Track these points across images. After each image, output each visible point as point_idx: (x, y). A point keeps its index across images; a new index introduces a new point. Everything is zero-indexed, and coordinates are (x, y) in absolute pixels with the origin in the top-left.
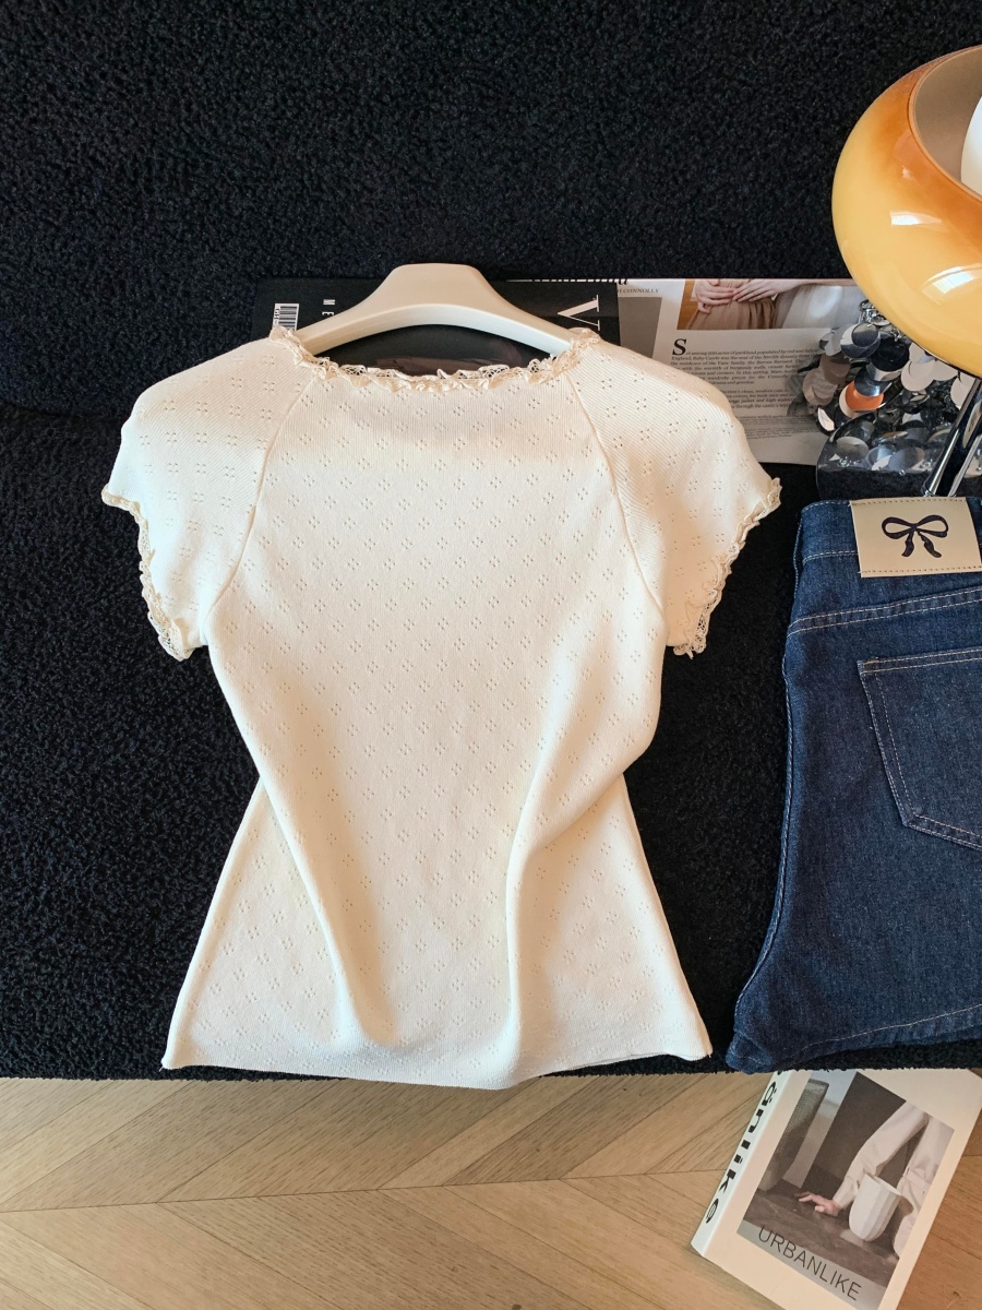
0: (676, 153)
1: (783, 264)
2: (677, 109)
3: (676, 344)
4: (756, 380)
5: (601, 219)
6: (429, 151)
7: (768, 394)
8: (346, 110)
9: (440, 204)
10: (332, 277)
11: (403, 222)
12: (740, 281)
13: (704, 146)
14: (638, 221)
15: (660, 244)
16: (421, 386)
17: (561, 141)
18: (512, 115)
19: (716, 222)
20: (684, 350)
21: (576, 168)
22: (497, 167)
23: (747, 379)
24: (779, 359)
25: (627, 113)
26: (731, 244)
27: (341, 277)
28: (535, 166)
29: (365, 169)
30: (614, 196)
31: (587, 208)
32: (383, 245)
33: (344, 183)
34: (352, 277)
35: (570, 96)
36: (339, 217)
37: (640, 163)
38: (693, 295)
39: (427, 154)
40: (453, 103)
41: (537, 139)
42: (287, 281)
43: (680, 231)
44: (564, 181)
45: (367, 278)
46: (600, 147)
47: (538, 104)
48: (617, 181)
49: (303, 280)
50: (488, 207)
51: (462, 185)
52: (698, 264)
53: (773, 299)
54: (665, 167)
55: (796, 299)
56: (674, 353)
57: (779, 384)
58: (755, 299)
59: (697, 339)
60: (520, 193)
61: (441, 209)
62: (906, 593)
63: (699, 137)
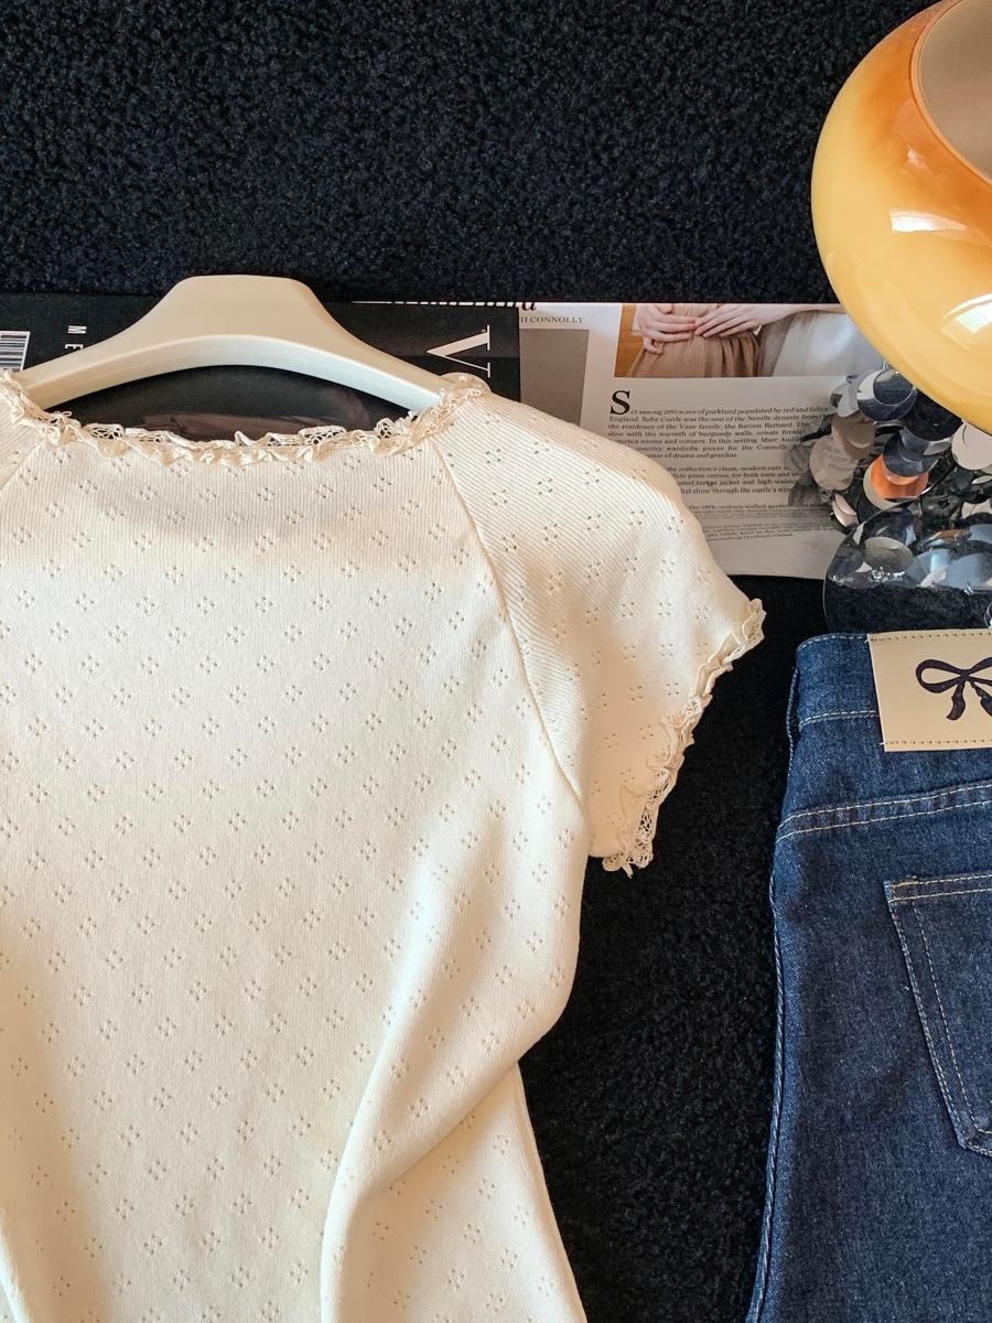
0: (595, 120)
1: (767, 282)
2: (592, 57)
3: (615, 398)
4: (739, 452)
5: (491, 214)
6: (224, 113)
7: (759, 472)
8: (96, 51)
9: (246, 189)
10: (84, 290)
11: (191, 214)
12: (704, 306)
13: (636, 109)
14: (546, 218)
15: (581, 252)
16: (208, 457)
17: (422, 100)
18: (348, 62)
19: (663, 219)
20: (627, 407)
21: (448, 140)
22: (328, 137)
23: (726, 451)
24: (772, 422)
25: (518, 61)
26: (688, 254)
27: (99, 293)
28: (386, 135)
29: (129, 135)
30: (506, 182)
31: (467, 197)
32: (162, 247)
33: (96, 156)
34: (114, 293)
35: (432, 37)
36: (93, 204)
37: (543, 134)
38: (636, 326)
39: (221, 116)
40: (257, 43)
41: (387, 98)
42: (14, 298)
43: (608, 234)
44: (430, 158)
45: (139, 294)
46: (480, 108)
47: (383, 46)
48: (511, 159)
49: (38, 297)
50: (319, 194)
51: (277, 161)
52: (640, 281)
53: (756, 333)
54: (581, 139)
55: (790, 331)
56: (613, 412)
57: (774, 458)
58: (729, 333)
59: (643, 391)
60: (366, 175)
61: (247, 196)
62: (954, 776)
63: (627, 96)
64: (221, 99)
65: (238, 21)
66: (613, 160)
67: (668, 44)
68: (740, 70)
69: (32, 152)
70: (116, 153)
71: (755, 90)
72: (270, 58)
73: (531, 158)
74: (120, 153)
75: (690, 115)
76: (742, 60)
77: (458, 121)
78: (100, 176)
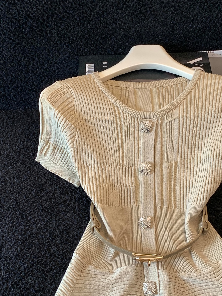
22: (169, 13)
29: (123, 16)
33: (115, 21)
39: (145, 9)
42: (92, 56)
49: (97, 56)
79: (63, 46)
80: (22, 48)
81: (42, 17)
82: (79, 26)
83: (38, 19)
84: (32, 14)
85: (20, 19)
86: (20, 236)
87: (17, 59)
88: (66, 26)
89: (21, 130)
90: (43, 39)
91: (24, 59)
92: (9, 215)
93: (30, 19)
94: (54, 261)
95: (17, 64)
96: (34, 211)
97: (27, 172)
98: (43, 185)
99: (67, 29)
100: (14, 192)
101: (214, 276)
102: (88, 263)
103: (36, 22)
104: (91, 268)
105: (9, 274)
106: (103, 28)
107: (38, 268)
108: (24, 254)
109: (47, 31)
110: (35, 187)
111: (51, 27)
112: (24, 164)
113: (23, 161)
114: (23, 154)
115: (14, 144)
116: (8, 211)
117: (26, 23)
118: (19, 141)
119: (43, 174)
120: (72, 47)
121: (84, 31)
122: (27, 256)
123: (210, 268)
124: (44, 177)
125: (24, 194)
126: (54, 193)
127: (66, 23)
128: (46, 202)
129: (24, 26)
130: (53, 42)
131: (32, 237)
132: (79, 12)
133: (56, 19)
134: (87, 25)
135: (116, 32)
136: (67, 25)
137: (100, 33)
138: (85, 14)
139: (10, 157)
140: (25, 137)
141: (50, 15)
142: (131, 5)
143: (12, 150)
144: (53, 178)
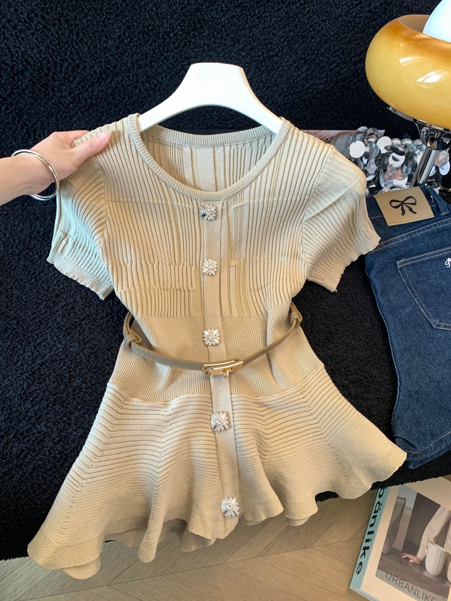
2: (297, 46)
33: (149, 79)
35: (253, 38)
40: (202, 39)
46: (263, 63)
47: (238, 41)
53: (329, 140)
64: (188, 59)
65: (197, 31)
66: (298, 82)
67: (318, 42)
68: (335, 51)
69: (128, 77)
70: (154, 78)
71: (339, 59)
72: (204, 45)
73: (276, 81)
74: (155, 78)
75: (321, 66)
76: (337, 48)
77: (257, 67)
78: (149, 87)
79: (78, 113)
80: (17, 111)
81: (47, 64)
82: (100, 84)
83: (42, 68)
84: (32, 58)
85: (14, 65)
86: (26, 366)
87: (11, 128)
88: (81, 81)
89: (19, 229)
90: (48, 100)
91: (21, 129)
92: (7, 338)
93: (28, 67)
94: (79, 397)
95: (10, 137)
96: (45, 331)
97: (31, 280)
98: (57, 296)
99: (83, 87)
100: (14, 307)
101: (302, 396)
102: (131, 396)
103: (38, 71)
104: (136, 402)
105: (11, 422)
106: (132, 88)
107: (55, 409)
108: (33, 391)
109: (54, 86)
110: (45, 299)
111: (59, 81)
112: (26, 270)
113: (24, 266)
114: (24, 257)
115: (10, 246)
116: (5, 333)
117: (22, 72)
118: (17, 241)
119: (55, 282)
120: (90, 114)
121: (107, 91)
122: (38, 394)
123: (297, 386)
124: (57, 285)
125: (28, 309)
126: (73, 306)
127: (82, 77)
128: (63, 318)
129: (21, 77)
130: (64, 106)
131: (44, 367)
132: (99, 62)
133: (67, 68)
134: (111, 82)
135: (149, 96)
136: (84, 81)
137: (129, 97)
138: (108, 64)
139: (5, 262)
140: (27, 236)
141: (58, 62)
142: (170, 56)
143: (7, 252)
144: (70, 286)
